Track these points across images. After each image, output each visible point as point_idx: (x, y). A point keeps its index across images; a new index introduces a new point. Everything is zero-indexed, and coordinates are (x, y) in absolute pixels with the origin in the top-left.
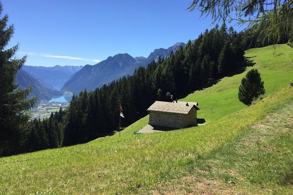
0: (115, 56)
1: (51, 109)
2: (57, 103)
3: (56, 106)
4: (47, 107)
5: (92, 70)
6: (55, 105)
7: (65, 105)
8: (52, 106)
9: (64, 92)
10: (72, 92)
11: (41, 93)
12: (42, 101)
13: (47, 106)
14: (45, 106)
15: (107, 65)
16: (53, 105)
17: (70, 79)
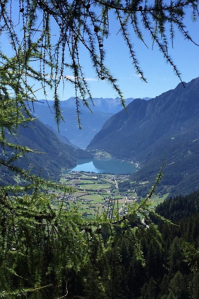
0: (193, 81)
1: (83, 184)
2: (89, 174)
3: (89, 180)
4: (74, 180)
5: (147, 108)
6: (87, 177)
7: (105, 177)
8: (84, 179)
9: (95, 152)
10: (109, 153)
11: (61, 154)
12: (63, 169)
13: (75, 178)
14: (72, 179)
15: (177, 100)
16: (84, 176)
17: (104, 126)
